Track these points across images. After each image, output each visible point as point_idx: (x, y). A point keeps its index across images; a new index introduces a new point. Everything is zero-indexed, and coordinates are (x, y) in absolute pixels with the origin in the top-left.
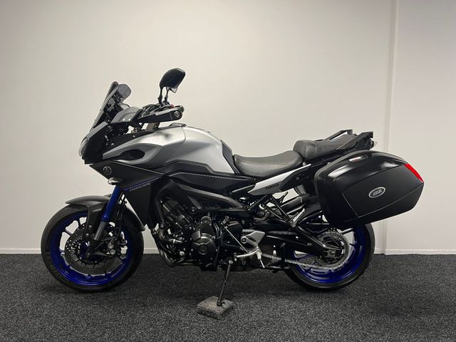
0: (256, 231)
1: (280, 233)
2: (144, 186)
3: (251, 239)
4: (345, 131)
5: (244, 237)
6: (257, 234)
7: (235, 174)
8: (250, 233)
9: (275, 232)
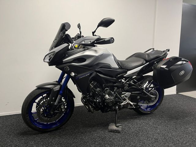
0: (128, 93)
1: (135, 92)
2: (87, 75)
3: (125, 96)
4: (151, 49)
5: (123, 96)
6: (128, 94)
7: (119, 68)
8: (125, 94)
9: (133, 92)
